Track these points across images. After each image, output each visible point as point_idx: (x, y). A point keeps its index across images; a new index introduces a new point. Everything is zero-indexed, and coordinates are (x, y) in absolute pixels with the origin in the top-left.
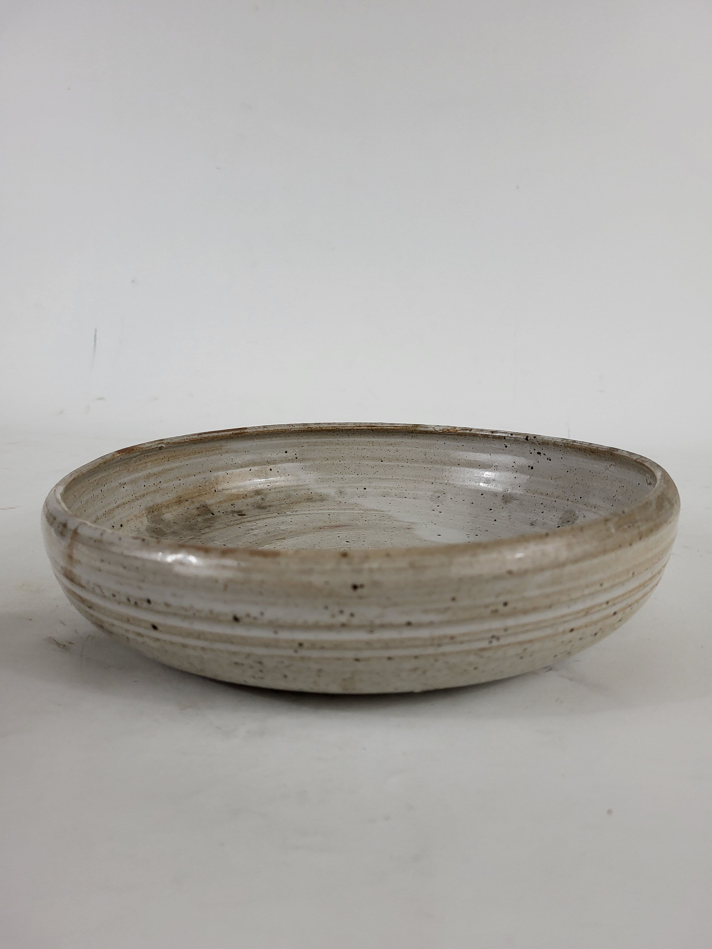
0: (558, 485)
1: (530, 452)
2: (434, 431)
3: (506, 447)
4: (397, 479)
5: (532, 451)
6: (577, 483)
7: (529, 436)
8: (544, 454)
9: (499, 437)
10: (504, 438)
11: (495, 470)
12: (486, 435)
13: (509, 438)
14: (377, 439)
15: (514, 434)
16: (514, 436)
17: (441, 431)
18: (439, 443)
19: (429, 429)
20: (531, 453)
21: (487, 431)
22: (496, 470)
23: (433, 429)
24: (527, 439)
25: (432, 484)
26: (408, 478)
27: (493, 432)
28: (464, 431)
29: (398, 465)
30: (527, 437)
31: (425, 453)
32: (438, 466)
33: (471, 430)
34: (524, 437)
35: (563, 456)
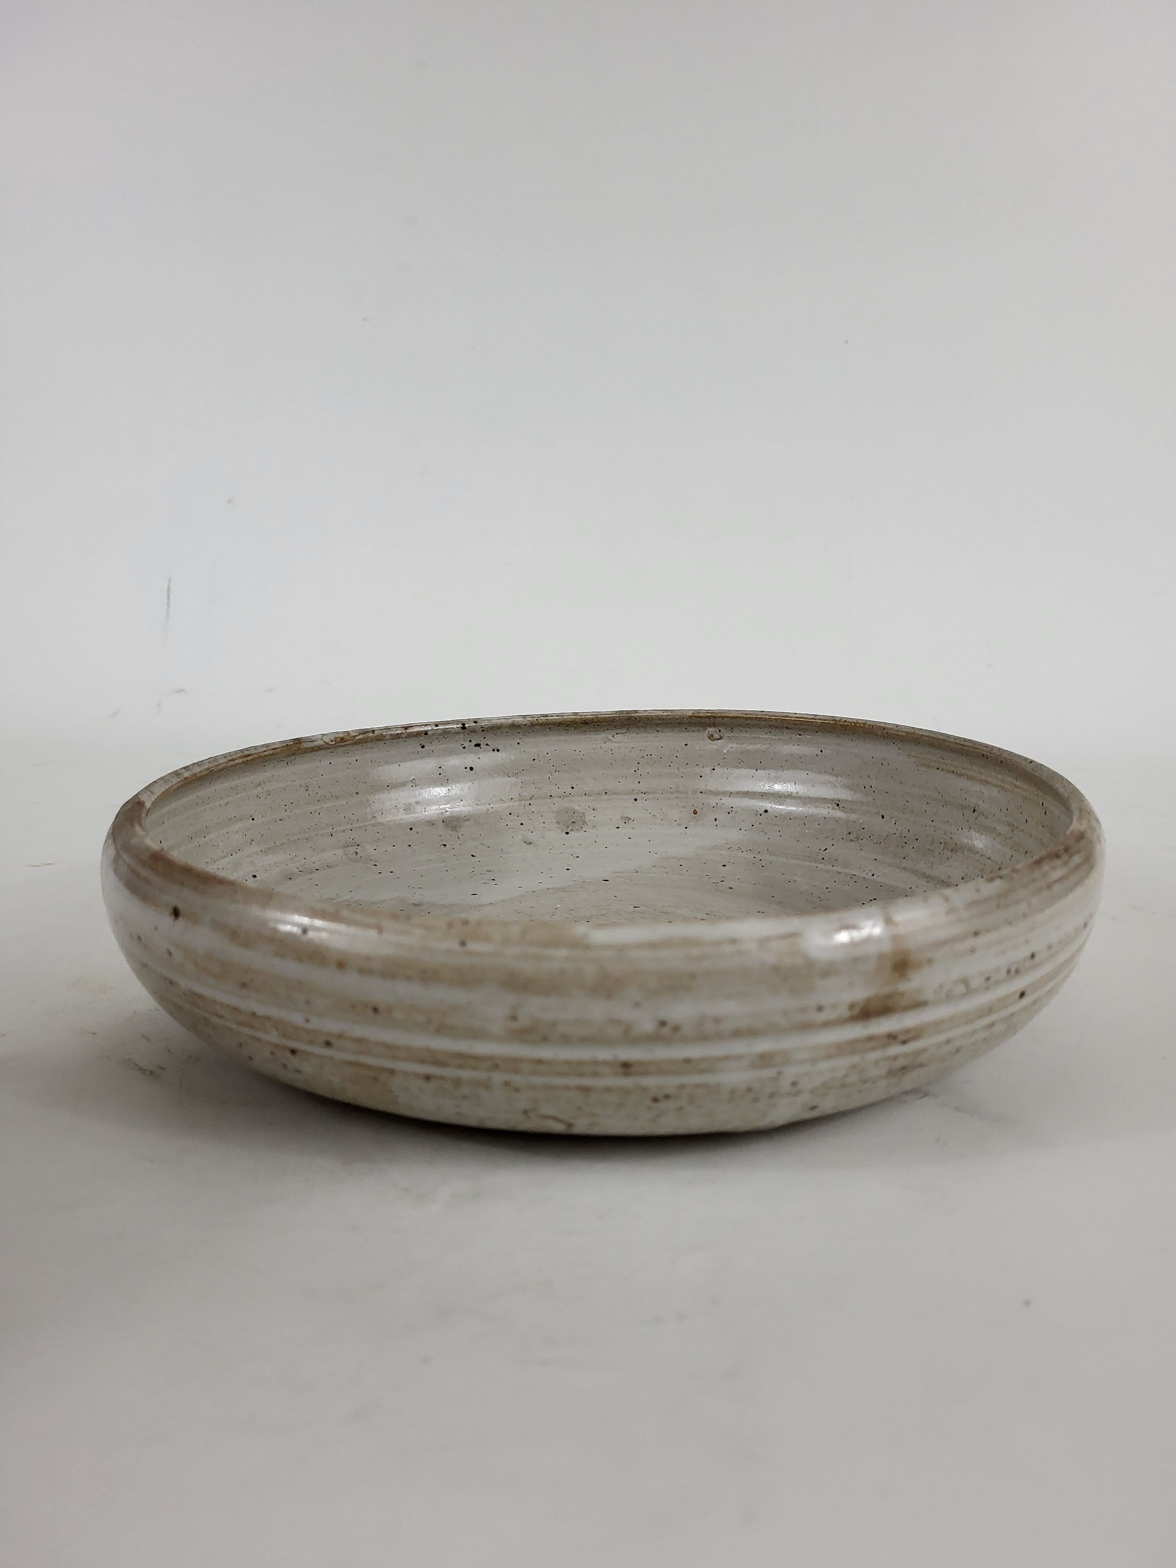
0: (524, 782)
1: (463, 746)
2: (324, 744)
3: (423, 747)
4: (282, 844)
5: (466, 744)
6: (556, 770)
7: (465, 723)
8: (487, 745)
9: (418, 734)
10: (426, 733)
11: (412, 786)
12: (398, 734)
13: (434, 732)
14: (241, 780)
15: (439, 724)
16: (441, 727)
17: (334, 743)
18: (323, 764)
19: (316, 743)
20: (464, 748)
21: (396, 728)
22: (414, 786)
23: (321, 743)
24: (464, 728)
25: (332, 835)
26: (296, 838)
27: (406, 728)
28: (365, 736)
29: (275, 819)
30: (463, 724)
31: (307, 788)
32: (329, 805)
33: (373, 731)
34: (458, 726)
35: (521, 740)
